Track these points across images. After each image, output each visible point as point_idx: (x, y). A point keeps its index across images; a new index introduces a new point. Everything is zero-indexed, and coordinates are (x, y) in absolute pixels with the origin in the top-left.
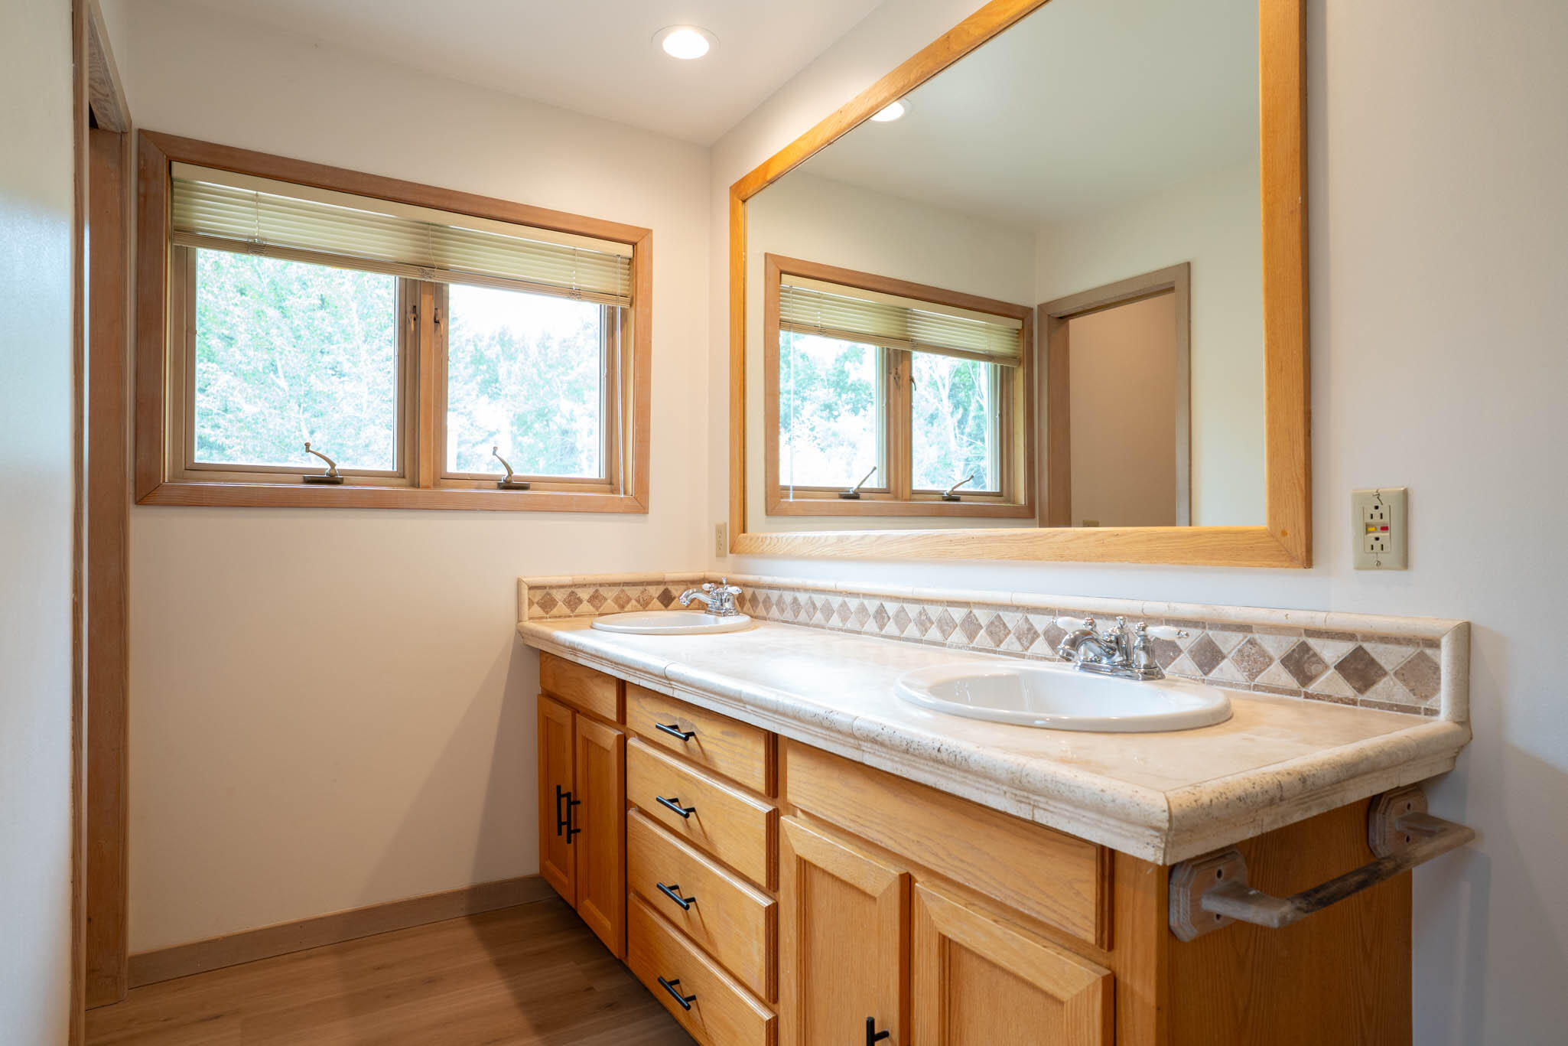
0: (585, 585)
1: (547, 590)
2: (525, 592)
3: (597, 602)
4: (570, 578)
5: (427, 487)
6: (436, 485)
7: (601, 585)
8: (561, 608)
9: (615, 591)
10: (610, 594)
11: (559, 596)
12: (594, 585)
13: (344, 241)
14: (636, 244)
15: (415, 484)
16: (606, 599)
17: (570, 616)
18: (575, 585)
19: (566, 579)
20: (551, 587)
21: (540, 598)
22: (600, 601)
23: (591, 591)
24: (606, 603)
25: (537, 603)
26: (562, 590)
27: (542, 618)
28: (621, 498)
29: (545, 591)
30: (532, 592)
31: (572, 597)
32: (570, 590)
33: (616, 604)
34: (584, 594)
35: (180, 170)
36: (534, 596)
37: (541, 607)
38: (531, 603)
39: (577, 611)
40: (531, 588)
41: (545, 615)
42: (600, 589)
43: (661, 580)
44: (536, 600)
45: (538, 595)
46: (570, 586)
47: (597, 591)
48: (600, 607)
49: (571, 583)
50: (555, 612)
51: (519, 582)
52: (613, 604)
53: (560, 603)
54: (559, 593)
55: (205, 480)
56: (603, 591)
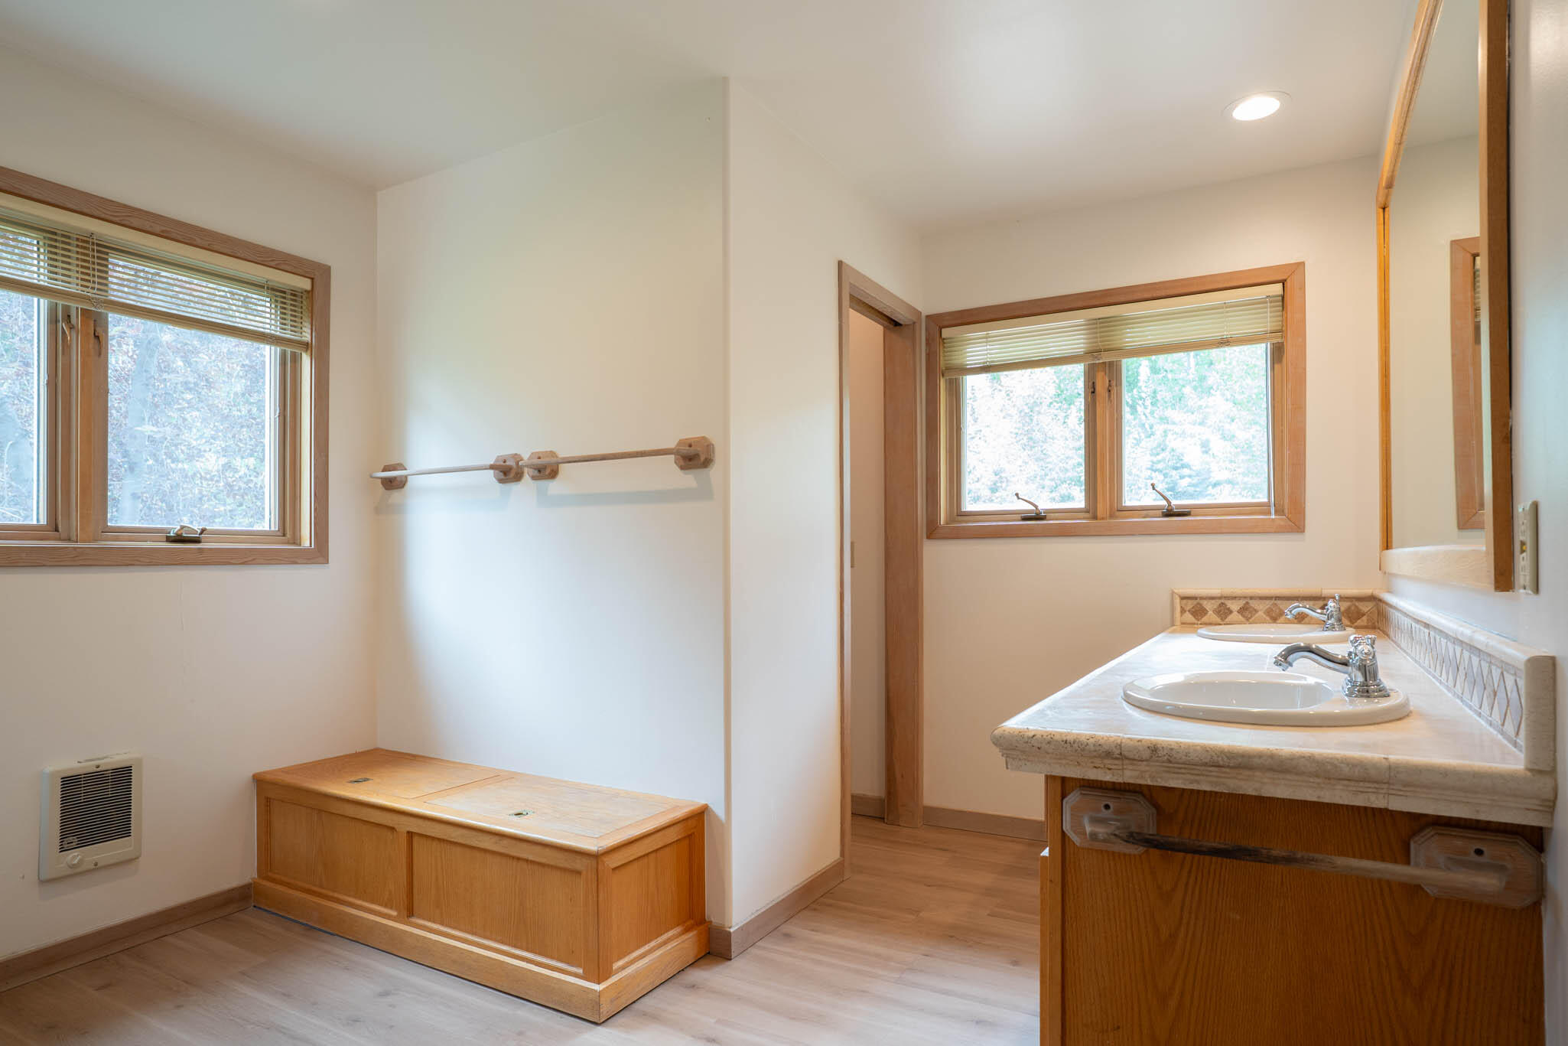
0: (1235, 598)
1: (1198, 600)
2: (1177, 600)
3: (1247, 614)
4: (1219, 591)
5: (1103, 519)
6: (1112, 516)
7: (1251, 598)
8: (1211, 616)
9: (1268, 604)
10: (1261, 607)
11: (1209, 606)
12: (1245, 597)
13: (1023, 350)
14: (1285, 280)
15: (1095, 517)
16: (1256, 611)
17: (1220, 624)
18: (1225, 597)
19: (1215, 591)
20: (1202, 598)
21: (1191, 606)
22: (1250, 612)
23: (1242, 603)
24: (1257, 615)
25: (1189, 611)
26: (1213, 601)
27: (1194, 624)
28: (1273, 519)
29: (1195, 602)
30: (1185, 601)
31: (1222, 608)
32: (1220, 601)
33: (1267, 616)
34: (1235, 606)
35: (946, 333)
36: (1186, 605)
37: (1192, 614)
38: (1183, 611)
39: (1227, 620)
40: (1183, 598)
41: (1196, 622)
42: (1250, 602)
43: (1319, 595)
44: (1188, 608)
45: (1190, 604)
46: (1220, 598)
47: (1247, 603)
48: (1250, 618)
49: (1219, 595)
50: (1205, 619)
51: (1173, 593)
52: (1264, 616)
53: (1210, 612)
54: (1209, 604)
55: (967, 522)
56: (1253, 604)
